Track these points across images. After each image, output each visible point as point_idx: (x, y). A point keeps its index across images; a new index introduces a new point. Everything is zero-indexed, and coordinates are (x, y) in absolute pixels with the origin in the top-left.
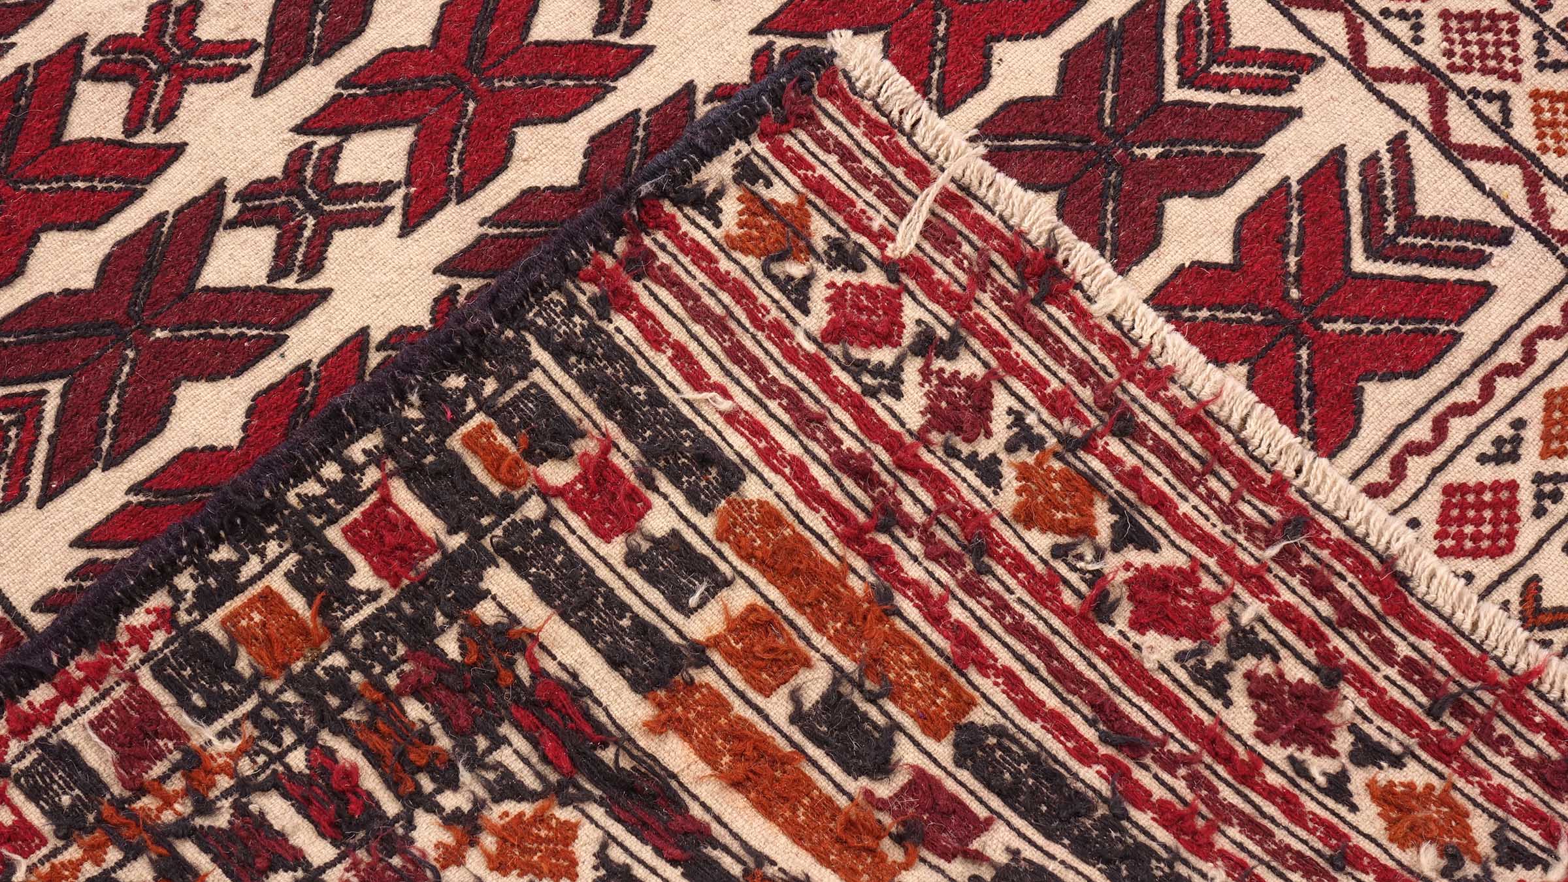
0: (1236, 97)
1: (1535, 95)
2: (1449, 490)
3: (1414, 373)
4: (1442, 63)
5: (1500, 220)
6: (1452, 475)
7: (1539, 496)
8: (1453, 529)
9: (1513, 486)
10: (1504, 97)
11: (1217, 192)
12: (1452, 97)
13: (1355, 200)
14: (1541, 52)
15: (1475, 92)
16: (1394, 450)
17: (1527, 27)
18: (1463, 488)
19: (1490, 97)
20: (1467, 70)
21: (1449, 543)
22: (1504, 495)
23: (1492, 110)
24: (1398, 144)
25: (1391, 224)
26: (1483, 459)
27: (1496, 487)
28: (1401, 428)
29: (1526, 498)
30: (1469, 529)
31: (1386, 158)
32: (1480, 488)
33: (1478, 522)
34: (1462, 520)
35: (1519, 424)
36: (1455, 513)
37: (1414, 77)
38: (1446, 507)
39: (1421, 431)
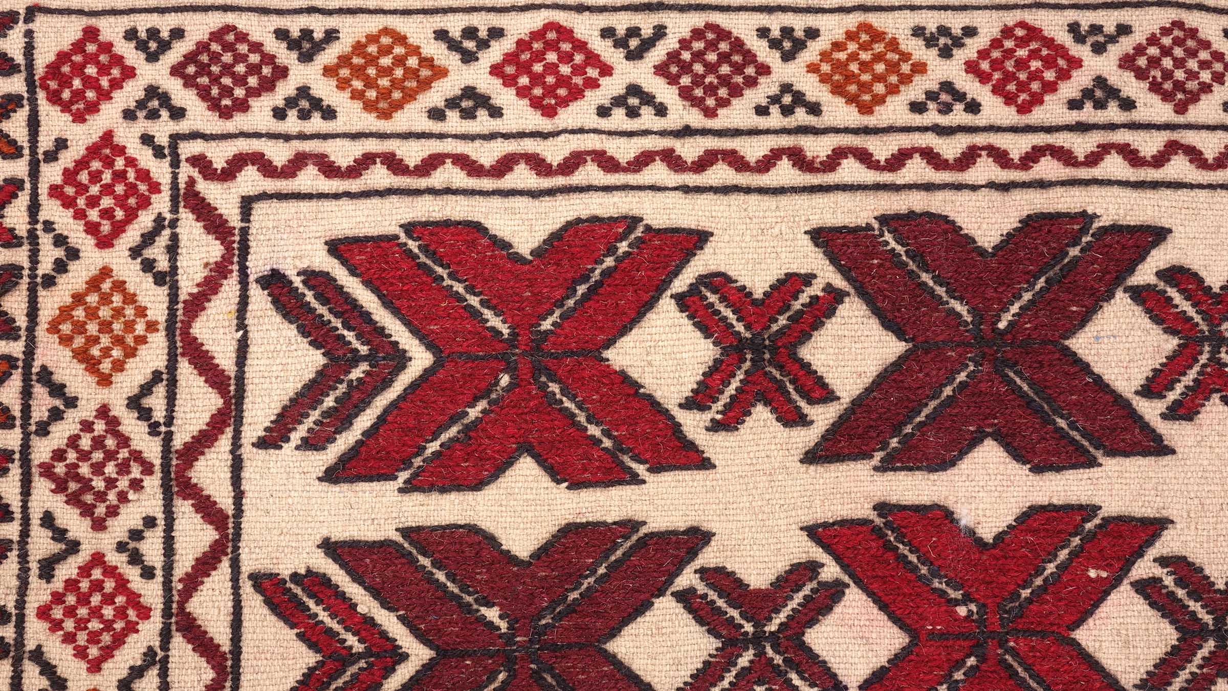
0: (366, 604)
1: (105, 381)
2: (549, 112)
3: (477, 228)
4: (153, 483)
5: (259, 299)
6: (535, 120)
7: (484, 44)
8: (578, 80)
9: (497, 70)
10: (135, 403)
11: (473, 530)
12: (178, 442)
13: (365, 421)
14: (56, 415)
15: (154, 429)
16: (560, 181)
17: (42, 450)
18: (536, 104)
19: (145, 414)
20: (137, 456)
21: (592, 72)
22: (510, 70)
23: (157, 402)
24: (264, 443)
25: (357, 373)
26: (496, 112)
27: (510, 81)
28: (534, 194)
29: (496, 52)
30: (565, 70)
31: (296, 437)
32: (522, 93)
33: (551, 68)
34: (563, 81)
35: (436, 114)
36: (562, 92)
37: (191, 491)
38: (564, 102)
39: (522, 177)
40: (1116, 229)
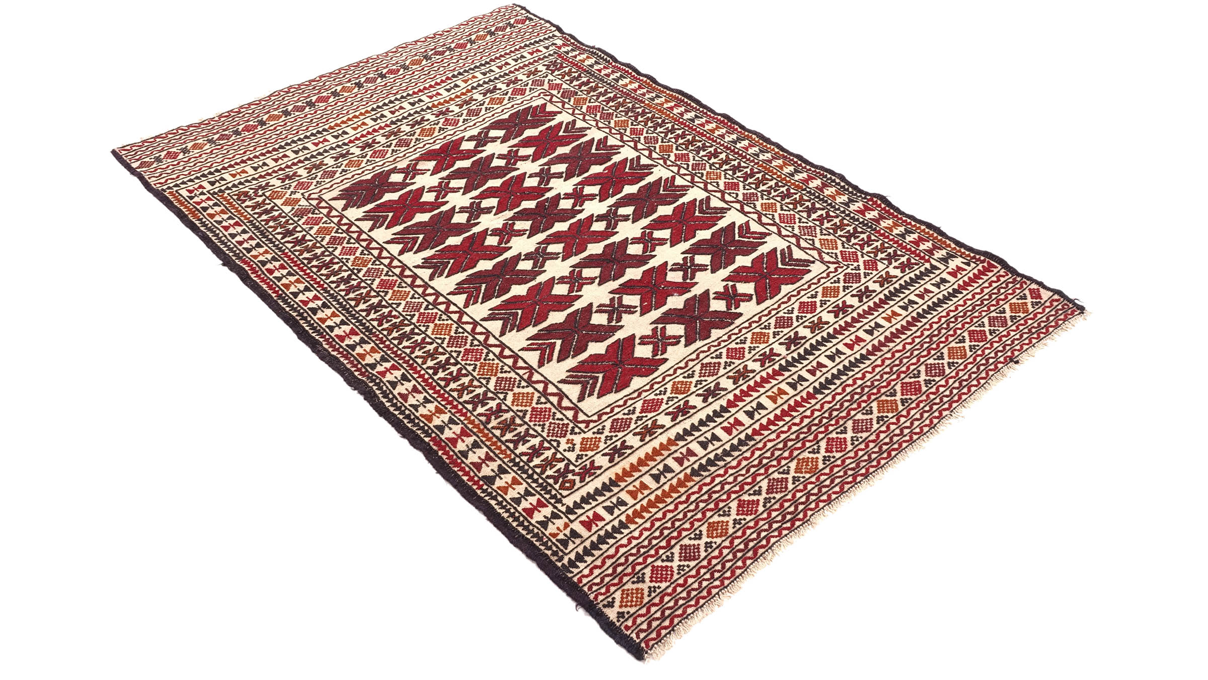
0: (751, 240)
1: (820, 239)
2: (801, 303)
3: (793, 284)
4: (799, 234)
5: (812, 259)
6: (802, 300)
7: (821, 303)
9: (815, 302)
10: (813, 240)
11: (747, 255)
12: (801, 240)
13: (779, 256)
14: (821, 232)
17: (818, 229)
18: (804, 302)
19: (810, 240)
20: (805, 235)
23: (811, 242)
24: (789, 247)
25: (787, 260)
26: (808, 298)
27: (811, 302)
28: (789, 292)
29: (818, 304)
31: (786, 250)
32: (808, 302)
35: (817, 292)
37: (792, 237)
38: (800, 305)
39: (795, 293)
40: (695, 341)
